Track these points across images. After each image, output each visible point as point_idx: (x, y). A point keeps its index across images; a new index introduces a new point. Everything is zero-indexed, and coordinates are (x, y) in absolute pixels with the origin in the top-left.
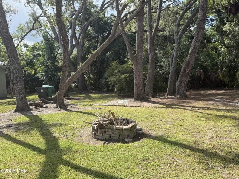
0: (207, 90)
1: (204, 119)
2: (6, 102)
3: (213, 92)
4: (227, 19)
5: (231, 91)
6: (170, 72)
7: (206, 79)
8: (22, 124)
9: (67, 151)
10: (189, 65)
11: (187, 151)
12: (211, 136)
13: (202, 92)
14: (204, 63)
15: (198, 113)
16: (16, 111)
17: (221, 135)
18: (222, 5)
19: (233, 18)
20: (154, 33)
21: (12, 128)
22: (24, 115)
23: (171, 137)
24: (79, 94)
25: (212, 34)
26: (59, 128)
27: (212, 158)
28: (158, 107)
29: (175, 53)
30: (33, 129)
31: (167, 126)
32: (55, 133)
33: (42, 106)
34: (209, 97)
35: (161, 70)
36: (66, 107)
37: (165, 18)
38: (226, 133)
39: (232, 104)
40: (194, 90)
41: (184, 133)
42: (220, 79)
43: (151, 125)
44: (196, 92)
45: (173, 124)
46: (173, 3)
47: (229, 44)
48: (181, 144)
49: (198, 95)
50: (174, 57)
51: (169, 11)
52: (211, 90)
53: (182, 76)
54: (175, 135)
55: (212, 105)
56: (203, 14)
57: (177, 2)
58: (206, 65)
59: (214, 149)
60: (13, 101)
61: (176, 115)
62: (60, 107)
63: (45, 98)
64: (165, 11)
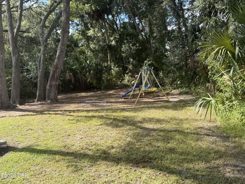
0: (78, 93)
1: (74, 121)
3: (83, 94)
4: (91, 24)
5: (99, 92)
6: (39, 76)
7: (77, 83)
10: (57, 69)
11: (57, 156)
12: (80, 137)
13: (74, 95)
14: (74, 66)
15: (69, 116)
17: (89, 135)
18: (85, 10)
19: (96, 24)
20: (16, 34)
23: (40, 146)
25: (78, 38)
27: (81, 159)
28: (27, 115)
29: (42, 56)
31: (36, 135)
34: (80, 99)
35: (29, 74)
37: (29, 19)
38: (94, 132)
39: (100, 104)
40: (65, 94)
41: (54, 139)
42: (89, 82)
43: (18, 136)
44: (67, 96)
45: (43, 131)
46: (36, 4)
47: (94, 48)
48: (51, 151)
49: (69, 99)
50: (41, 60)
51: (32, 12)
52: (81, 93)
53: (51, 80)
54: (45, 142)
55: (83, 107)
56: (67, 17)
57: (40, 2)
58: (75, 68)
59: (83, 150)
61: (47, 121)
64: (28, 11)
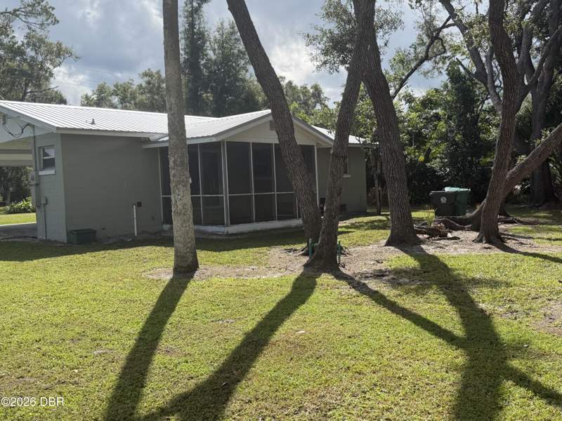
2: (367, 223)
8: (406, 272)
9: (517, 349)
16: (388, 244)
21: (384, 278)
22: (406, 252)
24: (533, 211)
26: (491, 291)
30: (429, 287)
32: (483, 302)
33: (444, 236)
36: (503, 241)
60: (380, 221)
62: (489, 242)
63: (451, 217)
